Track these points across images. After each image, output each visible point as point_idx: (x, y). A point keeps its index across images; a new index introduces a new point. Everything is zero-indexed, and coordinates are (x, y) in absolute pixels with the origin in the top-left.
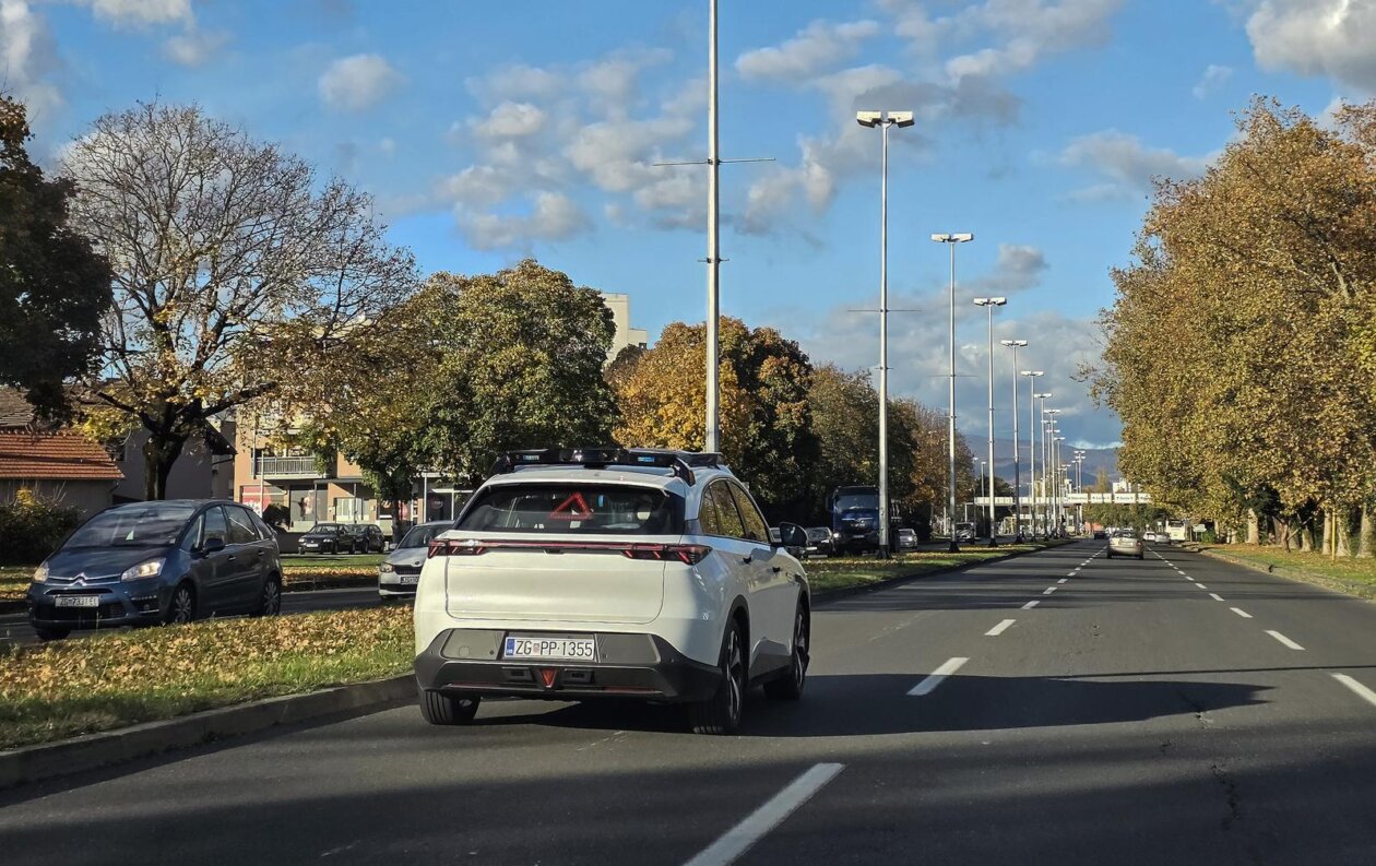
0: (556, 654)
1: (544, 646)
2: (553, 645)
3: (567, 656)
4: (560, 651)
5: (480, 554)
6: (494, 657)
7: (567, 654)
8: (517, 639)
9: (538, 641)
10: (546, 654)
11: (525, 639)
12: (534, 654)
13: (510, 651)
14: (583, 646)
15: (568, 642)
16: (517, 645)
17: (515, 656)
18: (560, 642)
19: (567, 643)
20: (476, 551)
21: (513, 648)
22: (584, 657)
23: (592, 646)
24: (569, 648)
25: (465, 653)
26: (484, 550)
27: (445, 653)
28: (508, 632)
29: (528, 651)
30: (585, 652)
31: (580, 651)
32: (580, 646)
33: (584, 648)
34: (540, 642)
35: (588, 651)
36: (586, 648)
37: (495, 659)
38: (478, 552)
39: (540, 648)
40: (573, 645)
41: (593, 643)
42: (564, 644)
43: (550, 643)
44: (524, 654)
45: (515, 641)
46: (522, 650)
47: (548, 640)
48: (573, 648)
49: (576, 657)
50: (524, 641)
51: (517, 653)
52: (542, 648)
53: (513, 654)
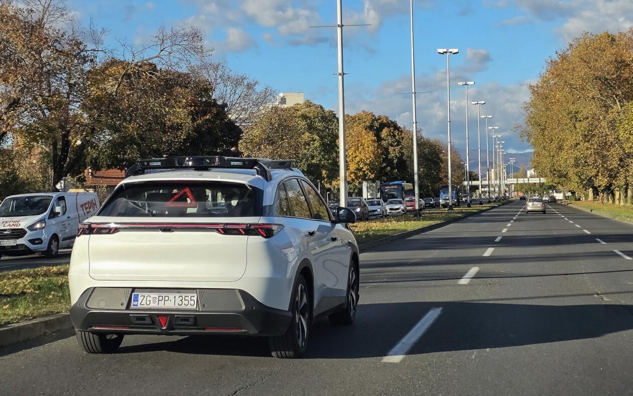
0: (169, 305)
1: (161, 298)
2: (167, 299)
3: (177, 306)
4: (172, 303)
6: (124, 307)
7: (177, 305)
8: (140, 294)
9: (155, 295)
10: (161, 305)
11: (146, 294)
12: (153, 305)
13: (136, 303)
14: (189, 298)
15: (177, 295)
16: (140, 298)
17: (139, 306)
18: (172, 296)
19: (177, 297)
20: (110, 231)
21: (137, 301)
22: (189, 307)
23: (195, 299)
24: (178, 300)
25: (103, 305)
26: (118, 230)
27: (89, 305)
28: (134, 289)
29: (148, 303)
30: (189, 303)
31: (186, 302)
32: (186, 298)
33: (189, 300)
34: (157, 296)
35: (192, 303)
36: (191, 300)
37: (124, 308)
38: (111, 232)
39: (157, 301)
40: (181, 298)
41: (196, 296)
42: (175, 297)
43: (165, 296)
44: (145, 305)
45: (140, 295)
46: (144, 302)
47: (164, 295)
48: (181, 301)
49: (183, 307)
50: (146, 296)
51: (140, 304)
52: (159, 300)
53: (137, 305)
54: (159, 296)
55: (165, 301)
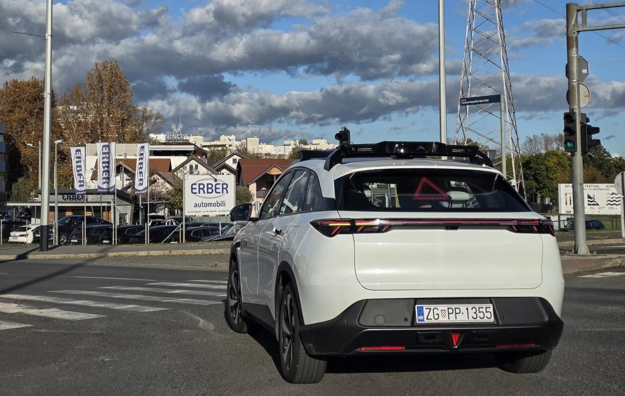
0: (462, 318)
1: (451, 311)
2: (458, 311)
3: (471, 320)
4: (465, 315)
5: (386, 231)
6: (409, 323)
7: (471, 318)
8: (425, 306)
9: (444, 307)
10: (452, 319)
11: (432, 306)
12: (443, 319)
13: (421, 318)
14: (484, 310)
15: (470, 306)
16: (426, 312)
17: (426, 321)
18: (463, 307)
19: (470, 308)
20: (381, 229)
21: (423, 315)
22: (485, 320)
23: (491, 310)
24: (472, 313)
25: (380, 321)
26: (390, 228)
27: (362, 322)
28: (416, 301)
29: (436, 317)
30: (486, 315)
31: (481, 315)
32: (481, 310)
33: (485, 312)
34: (446, 309)
35: (488, 315)
36: (487, 312)
37: (409, 325)
38: (384, 230)
39: (447, 314)
40: (474, 310)
41: (492, 307)
42: (467, 309)
43: (455, 308)
44: (433, 319)
45: (424, 308)
46: (431, 316)
47: (453, 306)
48: (475, 313)
49: (478, 320)
50: (432, 308)
51: (427, 319)
52: (449, 314)
53: (423, 320)
54: (448, 308)
55: (456, 313)
